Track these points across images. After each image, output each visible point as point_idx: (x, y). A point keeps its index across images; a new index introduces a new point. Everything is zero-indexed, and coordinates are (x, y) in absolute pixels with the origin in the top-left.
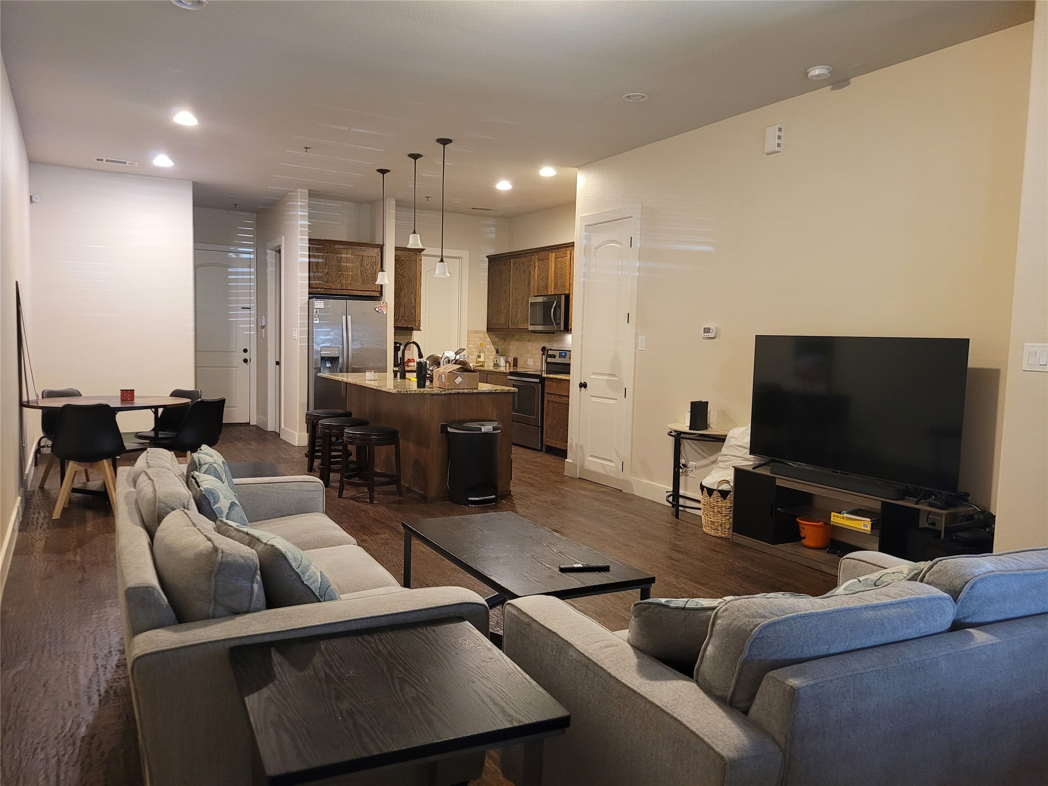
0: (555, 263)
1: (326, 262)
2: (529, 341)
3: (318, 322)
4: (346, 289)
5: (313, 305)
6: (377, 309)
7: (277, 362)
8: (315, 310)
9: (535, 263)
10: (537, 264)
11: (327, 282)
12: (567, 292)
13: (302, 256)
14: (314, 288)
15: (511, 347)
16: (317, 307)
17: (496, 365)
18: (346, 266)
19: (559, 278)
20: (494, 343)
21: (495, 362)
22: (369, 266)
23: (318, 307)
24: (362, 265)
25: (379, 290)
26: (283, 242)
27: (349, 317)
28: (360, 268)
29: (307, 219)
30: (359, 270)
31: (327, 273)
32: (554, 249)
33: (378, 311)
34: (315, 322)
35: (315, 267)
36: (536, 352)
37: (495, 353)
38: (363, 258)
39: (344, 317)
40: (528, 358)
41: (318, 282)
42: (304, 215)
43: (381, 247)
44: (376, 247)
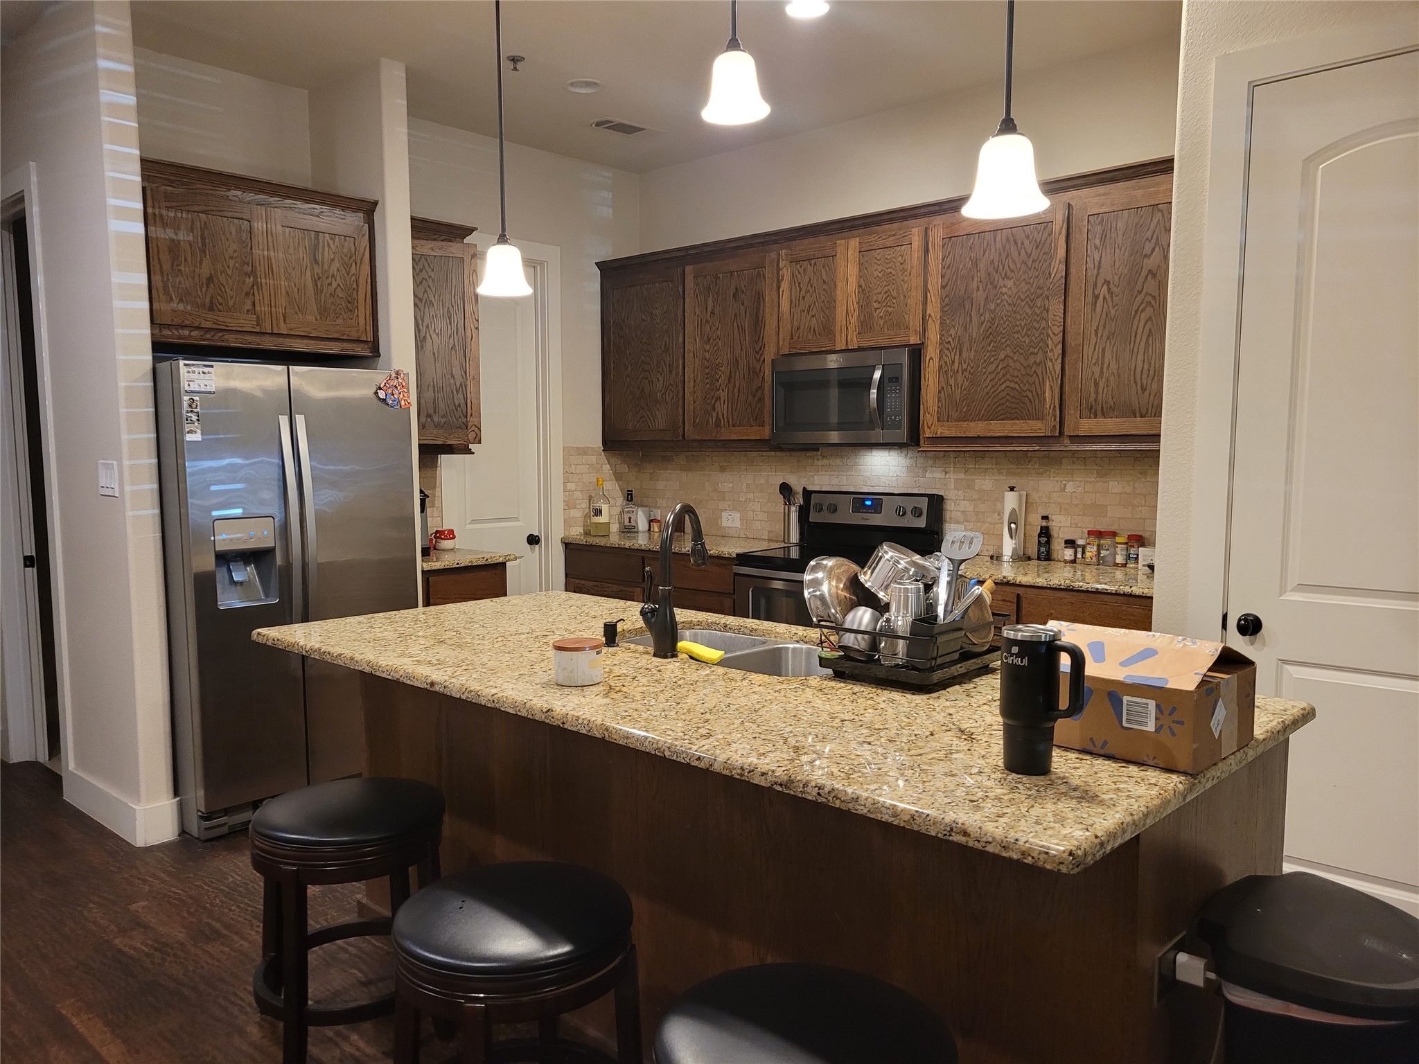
0: (861, 264)
1: (204, 244)
2: (723, 469)
3: (197, 437)
4: (272, 334)
5: (175, 378)
6: (382, 394)
7: (26, 558)
8: (186, 398)
9: (778, 269)
10: (786, 272)
11: (211, 309)
12: (914, 340)
13: (123, 213)
14: (169, 326)
15: (661, 485)
16: (194, 387)
17: (629, 530)
18: (269, 258)
19: (876, 305)
20: (618, 477)
21: (627, 523)
22: (336, 264)
23: (197, 389)
24: (316, 262)
25: (370, 338)
26: (34, 179)
27: (300, 420)
28: (312, 269)
29: (133, 90)
30: (308, 273)
31: (210, 279)
32: (851, 228)
33: (384, 400)
34: (189, 437)
35: (165, 257)
36: (751, 496)
37: (620, 501)
38: (317, 238)
39: (284, 421)
40: (722, 511)
41: (181, 307)
42: (120, 72)
43: (368, 209)
44: (355, 210)
